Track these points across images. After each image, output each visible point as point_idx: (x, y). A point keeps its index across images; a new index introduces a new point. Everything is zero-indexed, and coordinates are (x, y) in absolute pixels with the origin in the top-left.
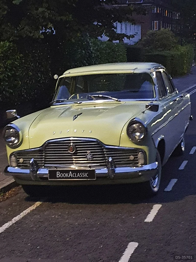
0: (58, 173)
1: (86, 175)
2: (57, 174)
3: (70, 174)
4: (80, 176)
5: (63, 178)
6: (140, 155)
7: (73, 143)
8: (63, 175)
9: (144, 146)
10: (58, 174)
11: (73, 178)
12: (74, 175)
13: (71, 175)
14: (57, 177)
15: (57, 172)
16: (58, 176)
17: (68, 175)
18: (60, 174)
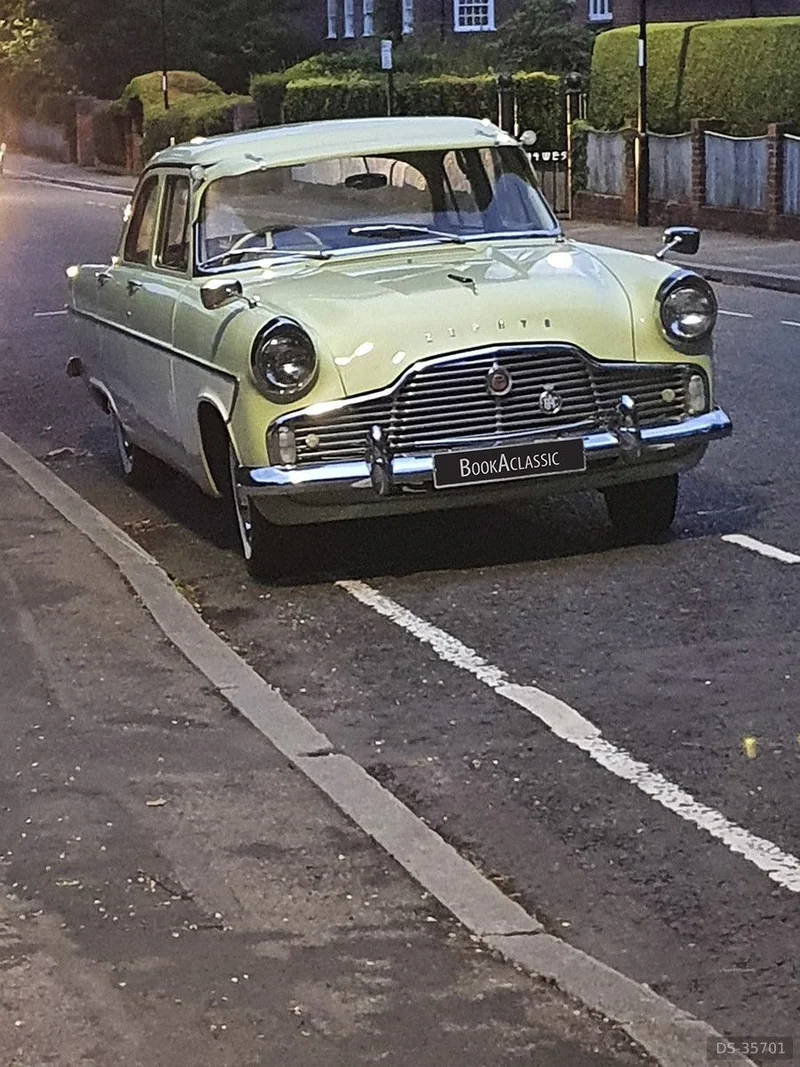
0: (465, 463)
1: (551, 460)
2: (462, 467)
3: (503, 463)
4: (535, 463)
5: (481, 477)
6: (694, 382)
7: (500, 363)
8: (480, 468)
9: (704, 356)
10: (464, 466)
11: (512, 473)
12: (515, 464)
13: (506, 464)
14: (463, 475)
15: (461, 461)
16: (466, 471)
17: (497, 466)
18: (470, 466)
